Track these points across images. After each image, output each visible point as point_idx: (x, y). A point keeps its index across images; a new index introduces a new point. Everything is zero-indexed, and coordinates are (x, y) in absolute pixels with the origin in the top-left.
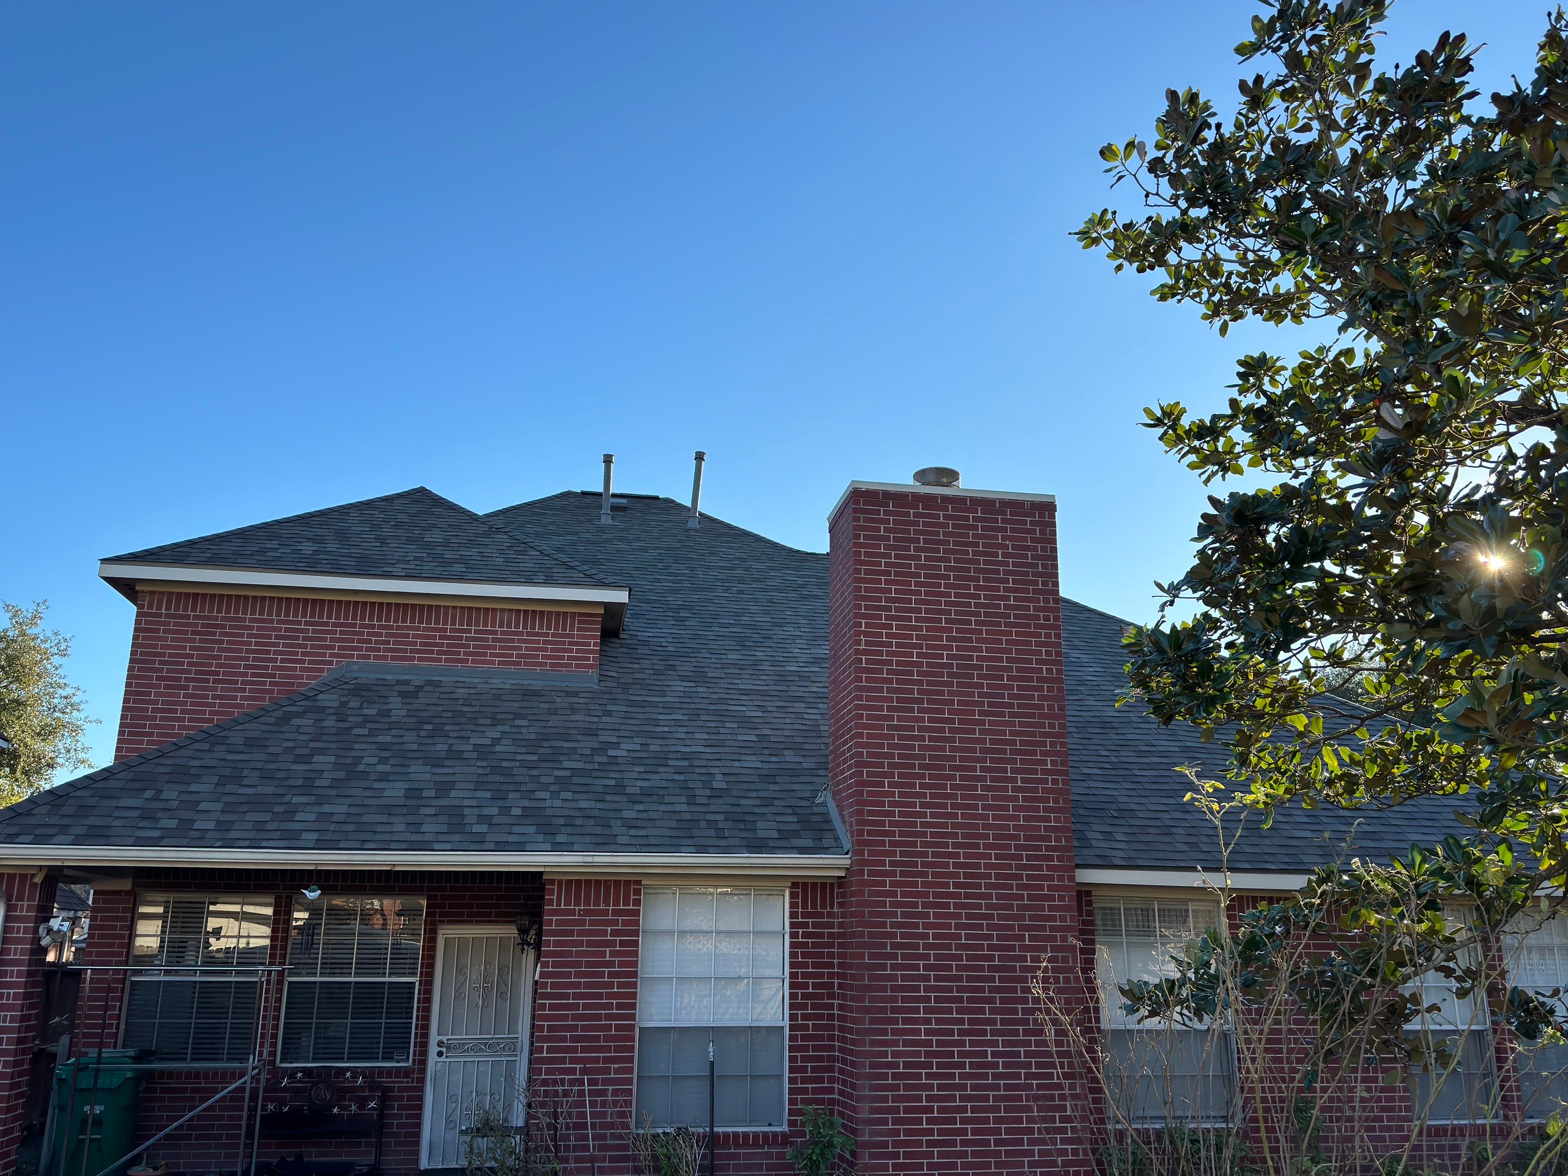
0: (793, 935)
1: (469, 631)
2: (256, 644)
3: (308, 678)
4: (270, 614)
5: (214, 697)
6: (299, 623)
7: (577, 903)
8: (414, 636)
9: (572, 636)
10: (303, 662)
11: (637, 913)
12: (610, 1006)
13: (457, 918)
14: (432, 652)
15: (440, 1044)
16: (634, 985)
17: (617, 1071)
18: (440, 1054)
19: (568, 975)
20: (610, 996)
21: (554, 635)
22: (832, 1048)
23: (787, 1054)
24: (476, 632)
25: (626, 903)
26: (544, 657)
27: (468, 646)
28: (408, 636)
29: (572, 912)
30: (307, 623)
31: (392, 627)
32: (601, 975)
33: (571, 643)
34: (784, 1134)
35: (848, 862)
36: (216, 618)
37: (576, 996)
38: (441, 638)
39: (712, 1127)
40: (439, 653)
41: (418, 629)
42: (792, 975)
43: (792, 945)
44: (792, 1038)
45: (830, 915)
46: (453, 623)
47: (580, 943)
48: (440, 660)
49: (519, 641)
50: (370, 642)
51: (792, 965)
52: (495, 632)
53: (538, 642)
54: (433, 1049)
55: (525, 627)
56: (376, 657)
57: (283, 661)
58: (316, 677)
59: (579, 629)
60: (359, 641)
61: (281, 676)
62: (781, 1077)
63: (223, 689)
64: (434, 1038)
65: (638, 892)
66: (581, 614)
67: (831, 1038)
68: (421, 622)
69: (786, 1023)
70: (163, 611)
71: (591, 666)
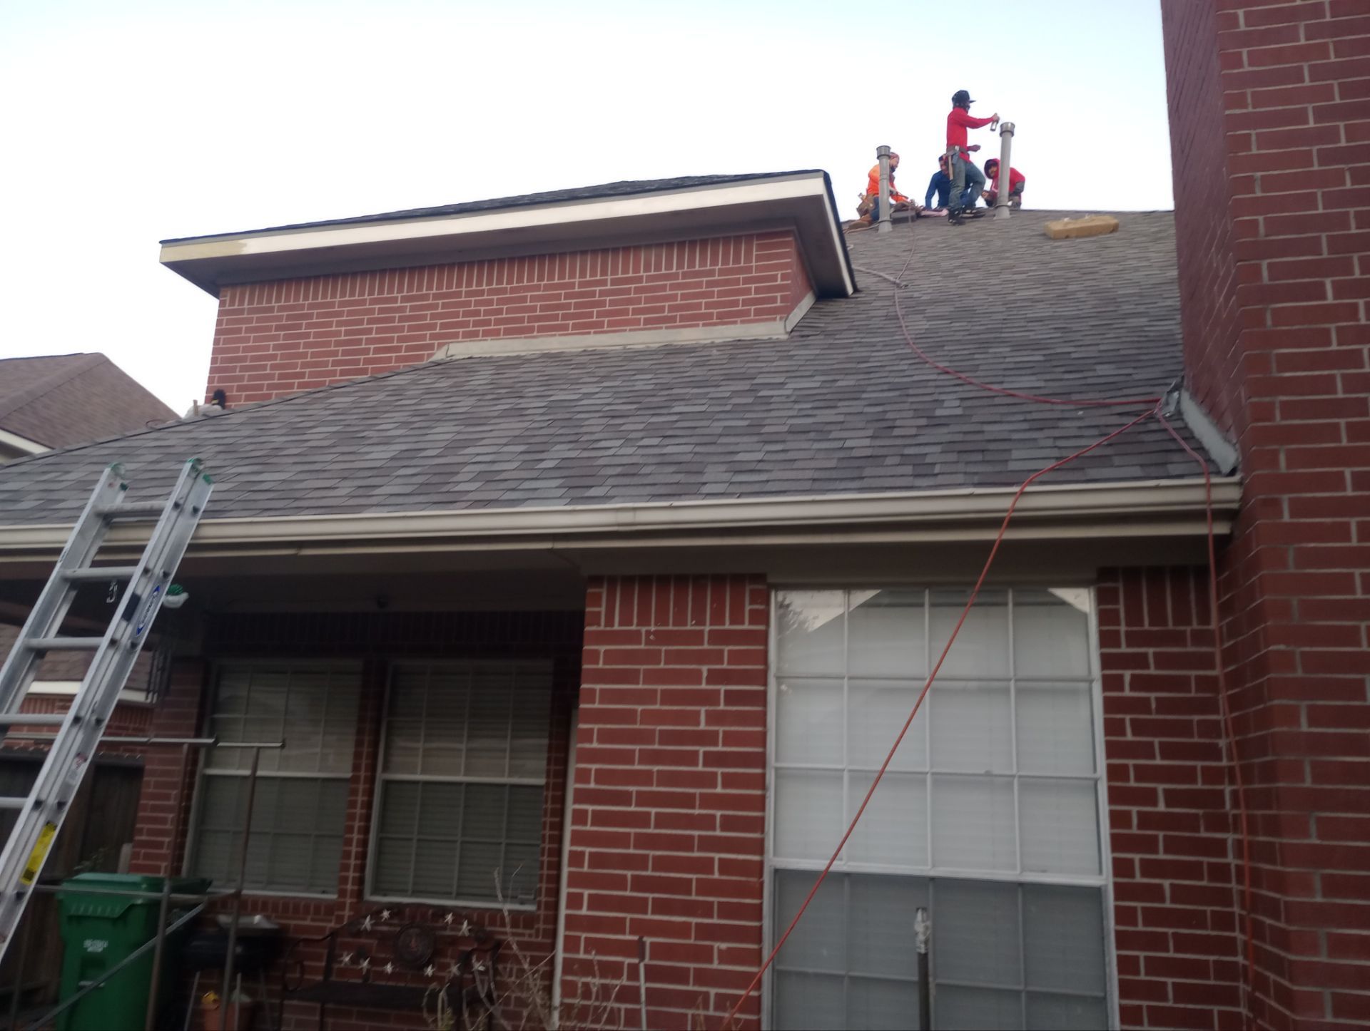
0: (1110, 683)
1: (604, 283)
2: (347, 333)
6: (395, 300)
7: (644, 620)
8: (533, 299)
9: (748, 270)
10: (399, 349)
11: (762, 638)
12: (708, 822)
14: (555, 318)
16: (761, 782)
17: (726, 957)
19: (627, 757)
20: (709, 801)
21: (721, 272)
22: (1228, 946)
23: (1113, 953)
24: (614, 282)
25: (736, 619)
26: (708, 306)
27: (602, 304)
28: (524, 299)
29: (634, 637)
30: (405, 299)
31: (504, 291)
32: (691, 758)
33: (746, 281)
36: (302, 307)
37: (644, 799)
38: (567, 296)
40: (565, 317)
41: (537, 288)
42: (1114, 772)
43: (1109, 705)
44: (1123, 915)
45: (1201, 638)
46: (583, 275)
47: (647, 697)
48: (565, 328)
49: (673, 287)
50: (477, 313)
51: (1112, 749)
52: (640, 279)
53: (699, 285)
55: (680, 266)
56: (485, 333)
57: (377, 351)
59: (759, 258)
60: (466, 314)
62: (1102, 1001)
65: (759, 594)
66: (760, 236)
67: (1224, 921)
68: (541, 278)
69: (1104, 879)
70: (246, 306)
71: (776, 310)
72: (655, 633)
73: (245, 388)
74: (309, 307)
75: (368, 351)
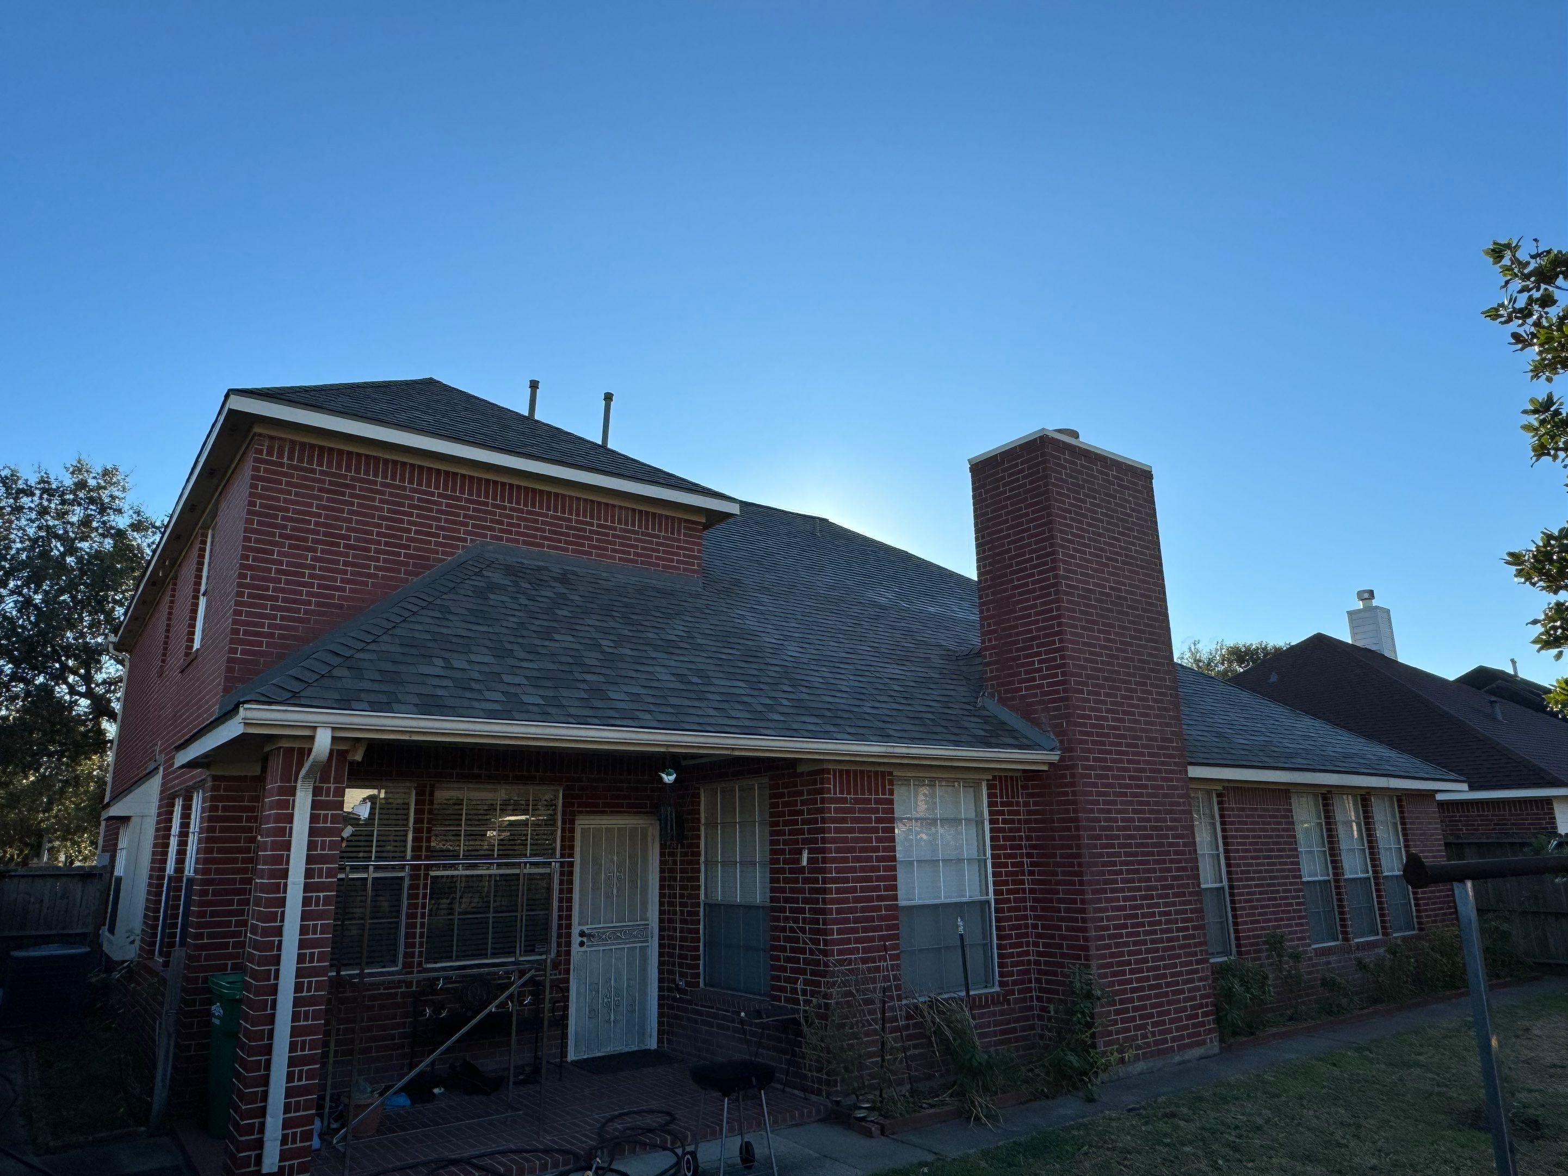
0: (992, 822)
1: (592, 524)
2: (389, 511)
3: (444, 553)
4: (403, 480)
5: (346, 564)
6: (433, 494)
7: (848, 792)
8: (543, 523)
9: (679, 541)
10: (438, 536)
11: (891, 802)
12: (879, 889)
13: (594, 809)
14: (560, 541)
15: (582, 934)
16: (895, 868)
17: (889, 948)
18: (582, 944)
19: (846, 860)
20: (878, 879)
21: (664, 538)
22: (1026, 917)
24: (599, 526)
25: (884, 793)
26: (657, 558)
27: (591, 539)
28: (536, 522)
30: (440, 496)
31: (522, 511)
32: (871, 859)
33: (678, 548)
34: (998, 994)
35: (1057, 758)
37: (854, 880)
38: (567, 527)
39: (967, 991)
40: (566, 542)
41: (546, 515)
43: (991, 830)
44: (998, 910)
45: (1018, 804)
46: (578, 515)
47: (853, 830)
48: (567, 550)
49: (636, 540)
50: (502, 523)
51: (993, 848)
52: (615, 529)
53: (651, 543)
54: (576, 939)
55: (640, 527)
56: (508, 540)
57: (417, 532)
58: (452, 554)
59: (685, 535)
60: (492, 521)
61: (415, 549)
63: (354, 556)
64: (575, 931)
65: (891, 783)
66: (686, 521)
68: (548, 509)
69: (991, 897)
70: (285, 460)
71: (694, 571)
72: (854, 799)
73: (289, 537)
74: (353, 479)
75: (409, 531)
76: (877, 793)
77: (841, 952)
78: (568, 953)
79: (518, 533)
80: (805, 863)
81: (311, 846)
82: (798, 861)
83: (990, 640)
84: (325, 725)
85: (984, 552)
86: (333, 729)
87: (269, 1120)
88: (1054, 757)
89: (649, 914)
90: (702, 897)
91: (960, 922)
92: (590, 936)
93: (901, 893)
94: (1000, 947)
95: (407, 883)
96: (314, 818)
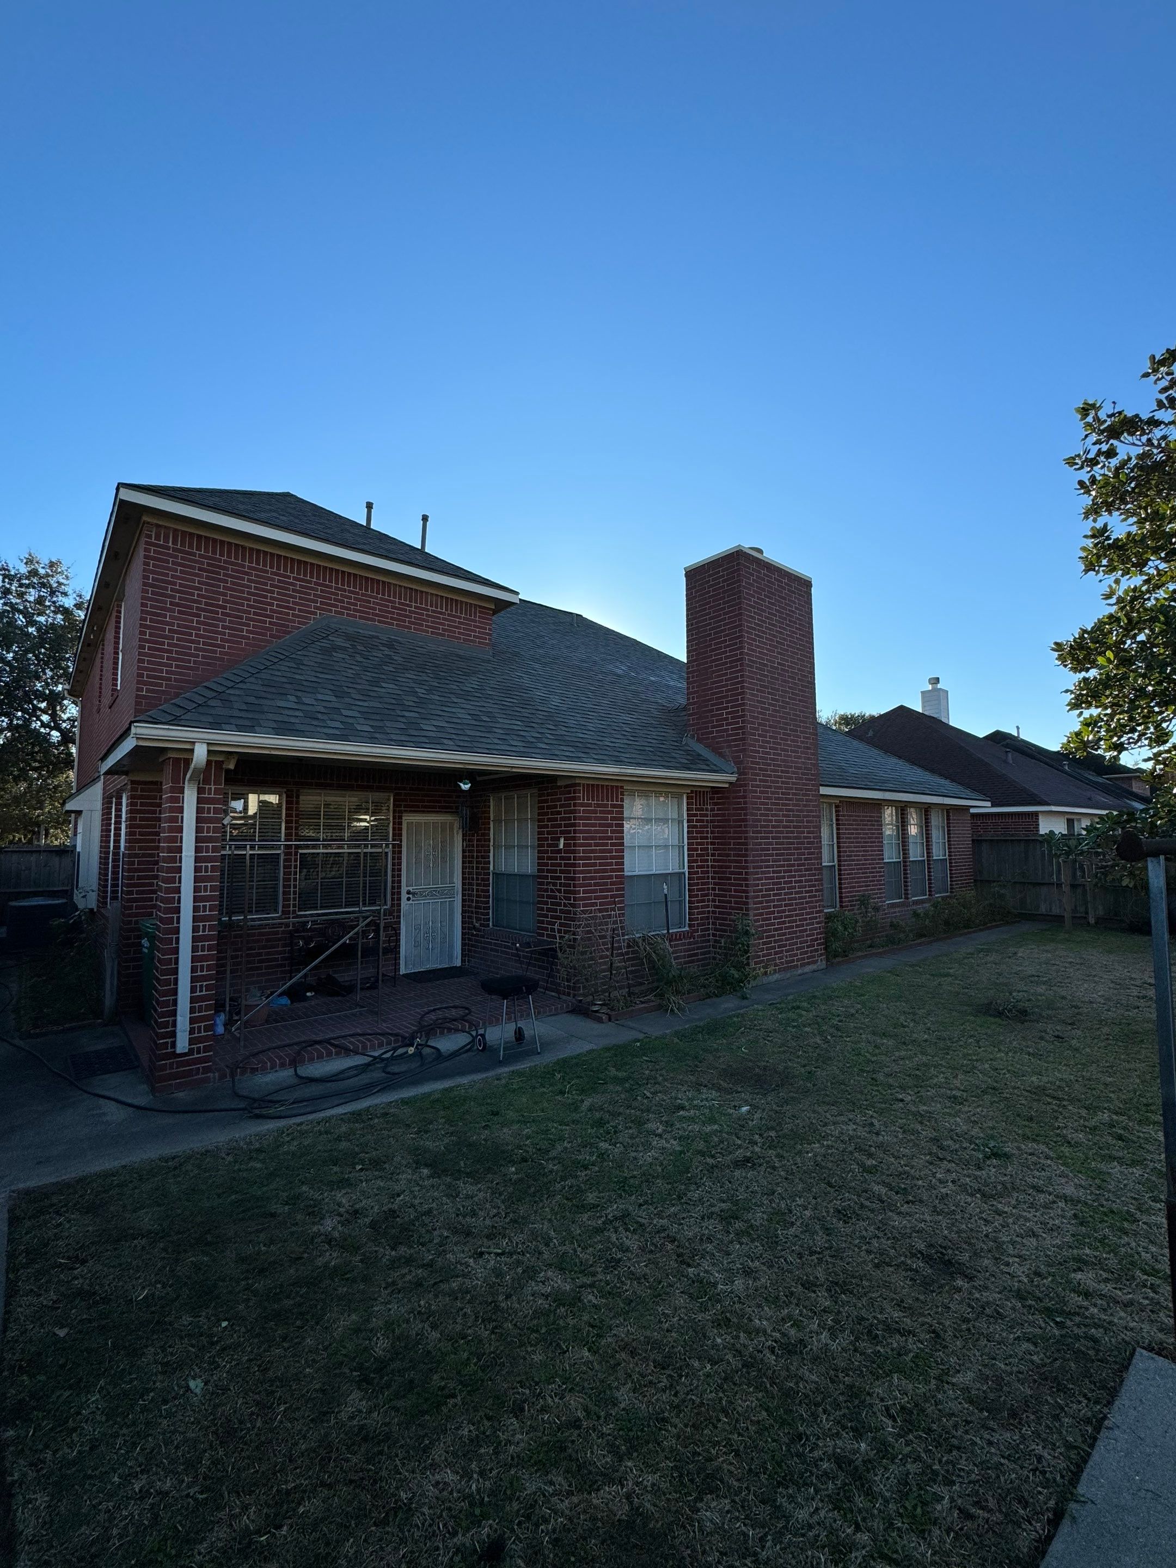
0: (690, 821)
3: (299, 623)
4: (265, 565)
5: (224, 627)
6: (289, 577)
7: (593, 799)
8: (374, 603)
9: (475, 621)
10: (294, 609)
11: (622, 806)
12: (612, 864)
13: (415, 809)
14: (387, 618)
15: (409, 892)
16: (623, 850)
17: (617, 903)
18: (409, 899)
20: (611, 858)
21: (464, 619)
22: (708, 883)
23: (687, 888)
24: (416, 608)
25: (617, 800)
26: (459, 633)
27: (410, 617)
28: (369, 602)
30: (294, 578)
32: (606, 845)
33: (474, 626)
34: (688, 932)
35: (735, 779)
37: (595, 858)
38: (392, 608)
39: (668, 930)
40: (392, 619)
43: (690, 827)
44: (690, 879)
45: (707, 810)
46: (400, 598)
47: (595, 825)
48: (393, 624)
49: (444, 619)
50: (343, 602)
51: (690, 838)
53: (454, 621)
54: (404, 896)
56: (348, 615)
57: (278, 606)
58: (305, 624)
59: (479, 617)
60: (335, 600)
62: (684, 900)
63: (230, 622)
64: (404, 889)
66: (480, 607)
67: (708, 878)
69: (686, 870)
70: (170, 545)
71: (487, 644)
72: (596, 804)
73: (178, 605)
74: (225, 562)
75: (272, 605)
76: (612, 801)
77: (585, 905)
78: (399, 905)
79: (355, 610)
80: (561, 846)
81: (198, 830)
82: (557, 845)
83: (693, 698)
84: (202, 741)
85: (692, 635)
86: (208, 744)
87: (179, 1018)
88: (733, 778)
89: (455, 880)
90: (491, 868)
91: (665, 887)
92: (414, 894)
93: (626, 867)
94: (690, 902)
95: (282, 857)
96: (199, 810)
